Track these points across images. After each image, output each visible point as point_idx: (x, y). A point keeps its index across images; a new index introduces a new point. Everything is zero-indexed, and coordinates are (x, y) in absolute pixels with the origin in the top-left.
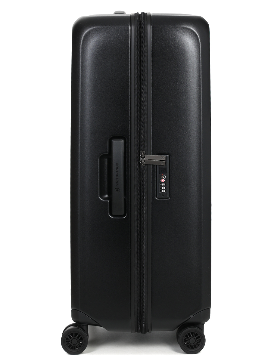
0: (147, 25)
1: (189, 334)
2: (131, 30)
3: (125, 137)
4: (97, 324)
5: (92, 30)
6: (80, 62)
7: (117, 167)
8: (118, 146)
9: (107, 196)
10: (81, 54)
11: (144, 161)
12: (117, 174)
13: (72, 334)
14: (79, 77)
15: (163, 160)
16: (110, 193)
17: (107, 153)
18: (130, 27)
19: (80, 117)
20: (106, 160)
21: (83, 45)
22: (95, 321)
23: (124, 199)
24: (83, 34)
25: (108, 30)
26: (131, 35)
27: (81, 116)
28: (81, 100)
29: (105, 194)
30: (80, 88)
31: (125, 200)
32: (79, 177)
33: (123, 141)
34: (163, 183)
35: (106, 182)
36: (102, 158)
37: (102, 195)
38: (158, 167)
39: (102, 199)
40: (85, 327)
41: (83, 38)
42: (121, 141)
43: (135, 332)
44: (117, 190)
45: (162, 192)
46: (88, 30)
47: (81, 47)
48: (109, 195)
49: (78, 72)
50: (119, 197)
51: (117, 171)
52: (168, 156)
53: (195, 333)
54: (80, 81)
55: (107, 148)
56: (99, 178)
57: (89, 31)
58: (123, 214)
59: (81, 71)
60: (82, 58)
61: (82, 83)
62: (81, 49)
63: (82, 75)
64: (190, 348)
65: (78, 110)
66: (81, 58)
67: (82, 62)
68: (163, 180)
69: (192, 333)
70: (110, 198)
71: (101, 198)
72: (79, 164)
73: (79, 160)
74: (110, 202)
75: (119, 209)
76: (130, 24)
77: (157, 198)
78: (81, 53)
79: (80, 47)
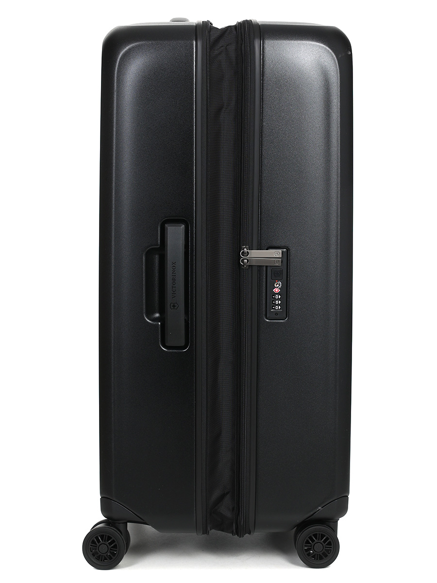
0: (254, 39)
1: (311, 538)
2: (197, 47)
3: (185, 219)
4: (143, 521)
5: (133, 47)
6: (115, 99)
7: (174, 268)
8: (175, 234)
9: (157, 315)
10: (115, 87)
11: (248, 261)
12: (174, 280)
13: (102, 537)
14: (113, 123)
15: (278, 256)
16: (162, 311)
17: (157, 245)
18: (194, 43)
19: (114, 188)
20: (157, 258)
21: (118, 72)
22: (138, 516)
23: (185, 320)
24: (119, 53)
25: (159, 47)
26: (196, 55)
27: (116, 186)
28: (116, 161)
29: (155, 313)
30: (114, 141)
31: (186, 322)
32: (113, 285)
33: (183, 226)
34: (277, 294)
35: (157, 292)
36: (149, 254)
37: (149, 314)
38: (268, 268)
39: (150, 320)
40: (121, 527)
41: (118, 60)
42: (180, 226)
43: (203, 534)
44: (174, 306)
45: (275, 309)
46: (127, 48)
47: (116, 75)
48: (160, 314)
49: (112, 115)
50: (177, 317)
51: (174, 275)
52: (285, 250)
53: (319, 534)
54: (115, 129)
55: (158, 238)
56: (144, 287)
57: (130, 49)
58: (183, 344)
59: (117, 113)
60: (118, 92)
61: (117, 133)
62: (116, 78)
63: (117, 121)
64: (317, 559)
65: (112, 177)
66: (115, 93)
67: (117, 99)
68: (276, 290)
69: (315, 536)
70: (162, 319)
71: (148, 319)
72: (113, 264)
73: (113, 257)
74: (163, 326)
75: (176, 337)
76: (195, 37)
77: (267, 319)
78: (115, 84)
79: (114, 74)
